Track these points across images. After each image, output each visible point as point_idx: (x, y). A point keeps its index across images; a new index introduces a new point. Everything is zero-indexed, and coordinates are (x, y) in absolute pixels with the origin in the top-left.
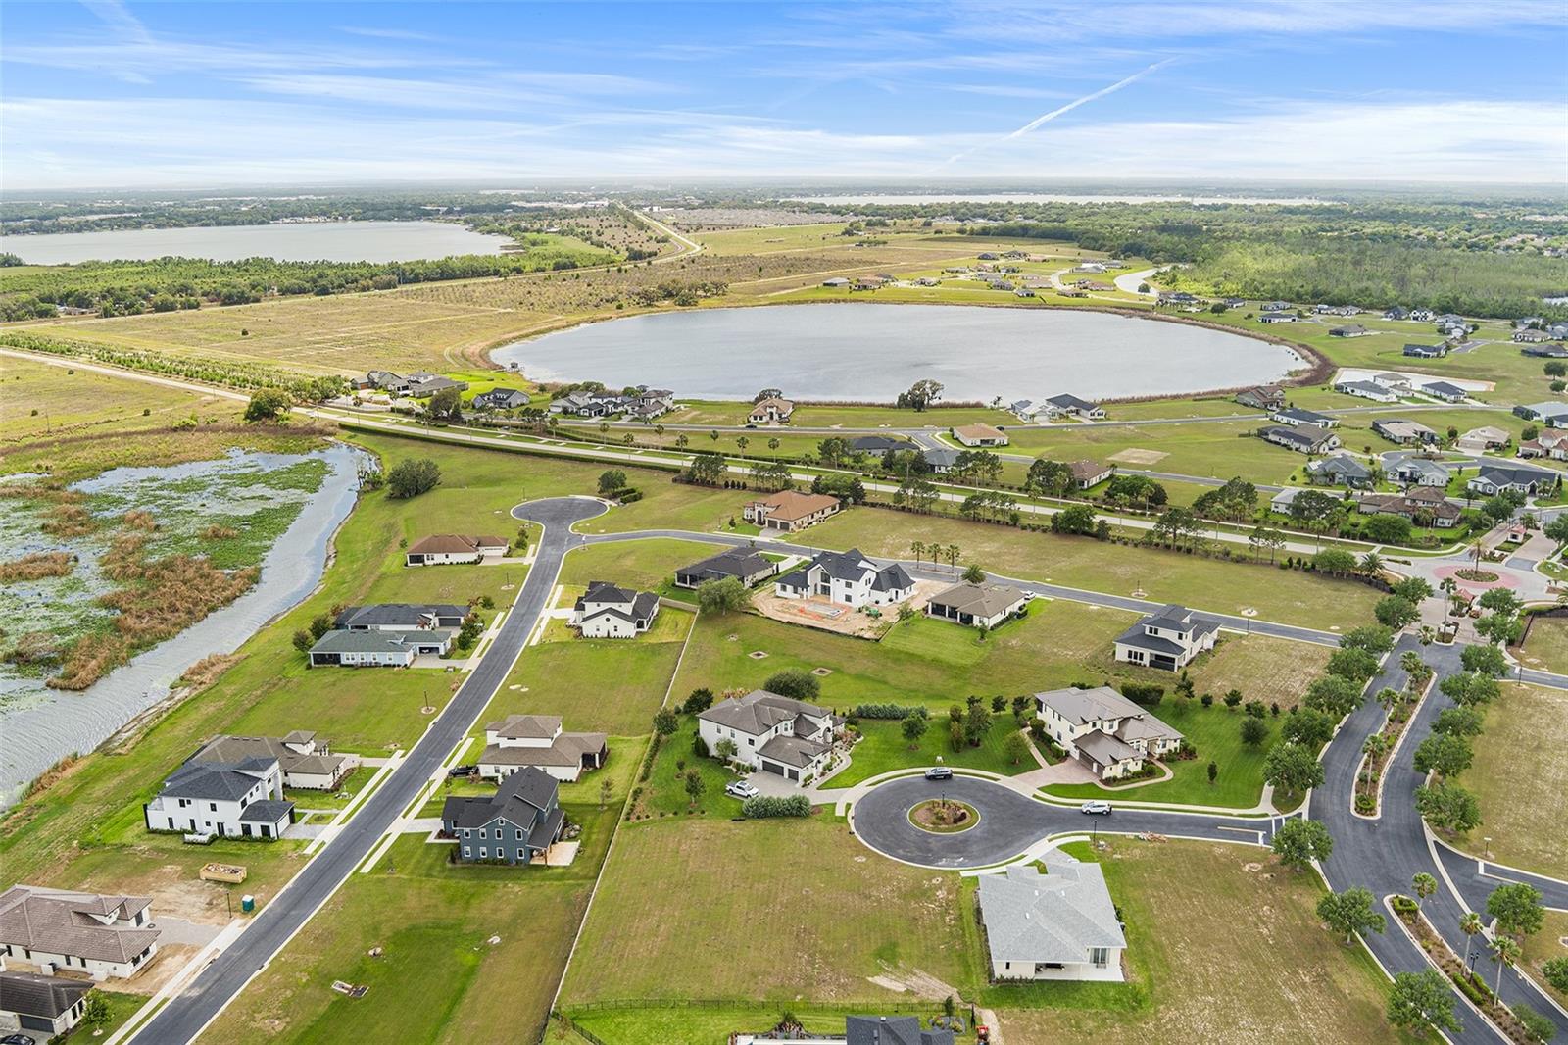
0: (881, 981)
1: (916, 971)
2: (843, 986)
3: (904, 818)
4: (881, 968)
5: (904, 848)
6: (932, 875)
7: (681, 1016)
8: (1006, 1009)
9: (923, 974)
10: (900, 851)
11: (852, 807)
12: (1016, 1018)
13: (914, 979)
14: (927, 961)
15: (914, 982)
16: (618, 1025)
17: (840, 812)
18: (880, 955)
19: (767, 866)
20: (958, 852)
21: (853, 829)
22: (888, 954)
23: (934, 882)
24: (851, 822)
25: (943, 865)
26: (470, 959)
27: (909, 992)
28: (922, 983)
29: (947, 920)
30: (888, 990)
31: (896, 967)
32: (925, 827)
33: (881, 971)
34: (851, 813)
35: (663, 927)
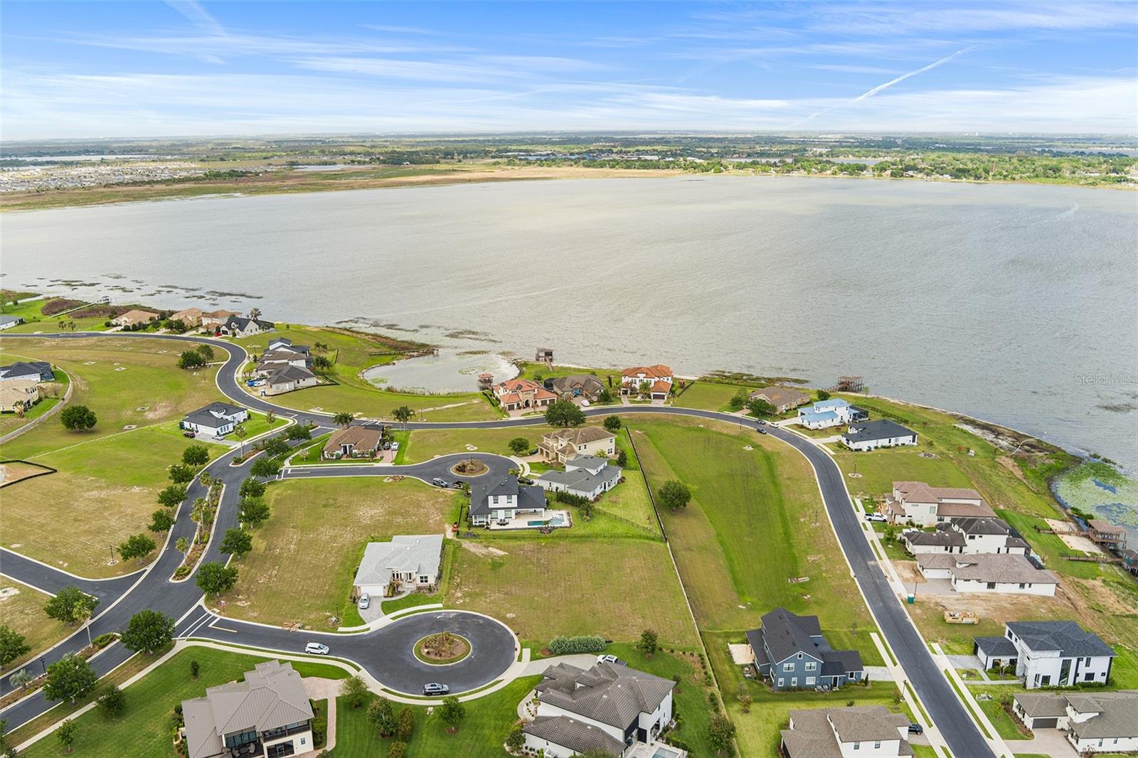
0: (501, 553)
1: (482, 556)
2: (521, 550)
3: (474, 649)
4: (501, 559)
5: (479, 624)
6: (463, 606)
9: (478, 554)
10: (481, 622)
11: (516, 658)
13: (483, 552)
14: (474, 560)
15: (484, 551)
17: (527, 653)
18: (501, 565)
19: (575, 609)
20: (440, 621)
21: (516, 638)
22: (496, 565)
23: (462, 601)
24: (518, 645)
25: (453, 612)
28: (480, 551)
29: (459, 580)
31: (492, 559)
32: (460, 638)
33: (501, 557)
34: (517, 654)
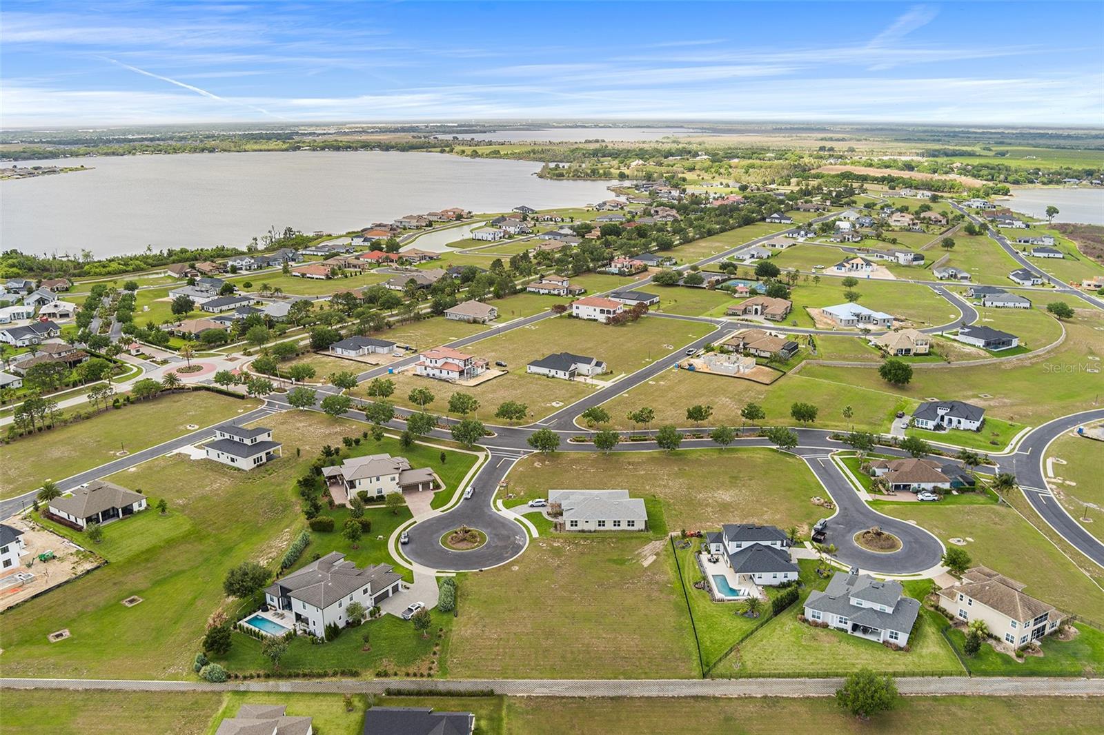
4: (635, 563)
7: (700, 621)
8: (667, 527)
9: (639, 551)
19: (523, 601)
27: (657, 554)
30: (655, 560)
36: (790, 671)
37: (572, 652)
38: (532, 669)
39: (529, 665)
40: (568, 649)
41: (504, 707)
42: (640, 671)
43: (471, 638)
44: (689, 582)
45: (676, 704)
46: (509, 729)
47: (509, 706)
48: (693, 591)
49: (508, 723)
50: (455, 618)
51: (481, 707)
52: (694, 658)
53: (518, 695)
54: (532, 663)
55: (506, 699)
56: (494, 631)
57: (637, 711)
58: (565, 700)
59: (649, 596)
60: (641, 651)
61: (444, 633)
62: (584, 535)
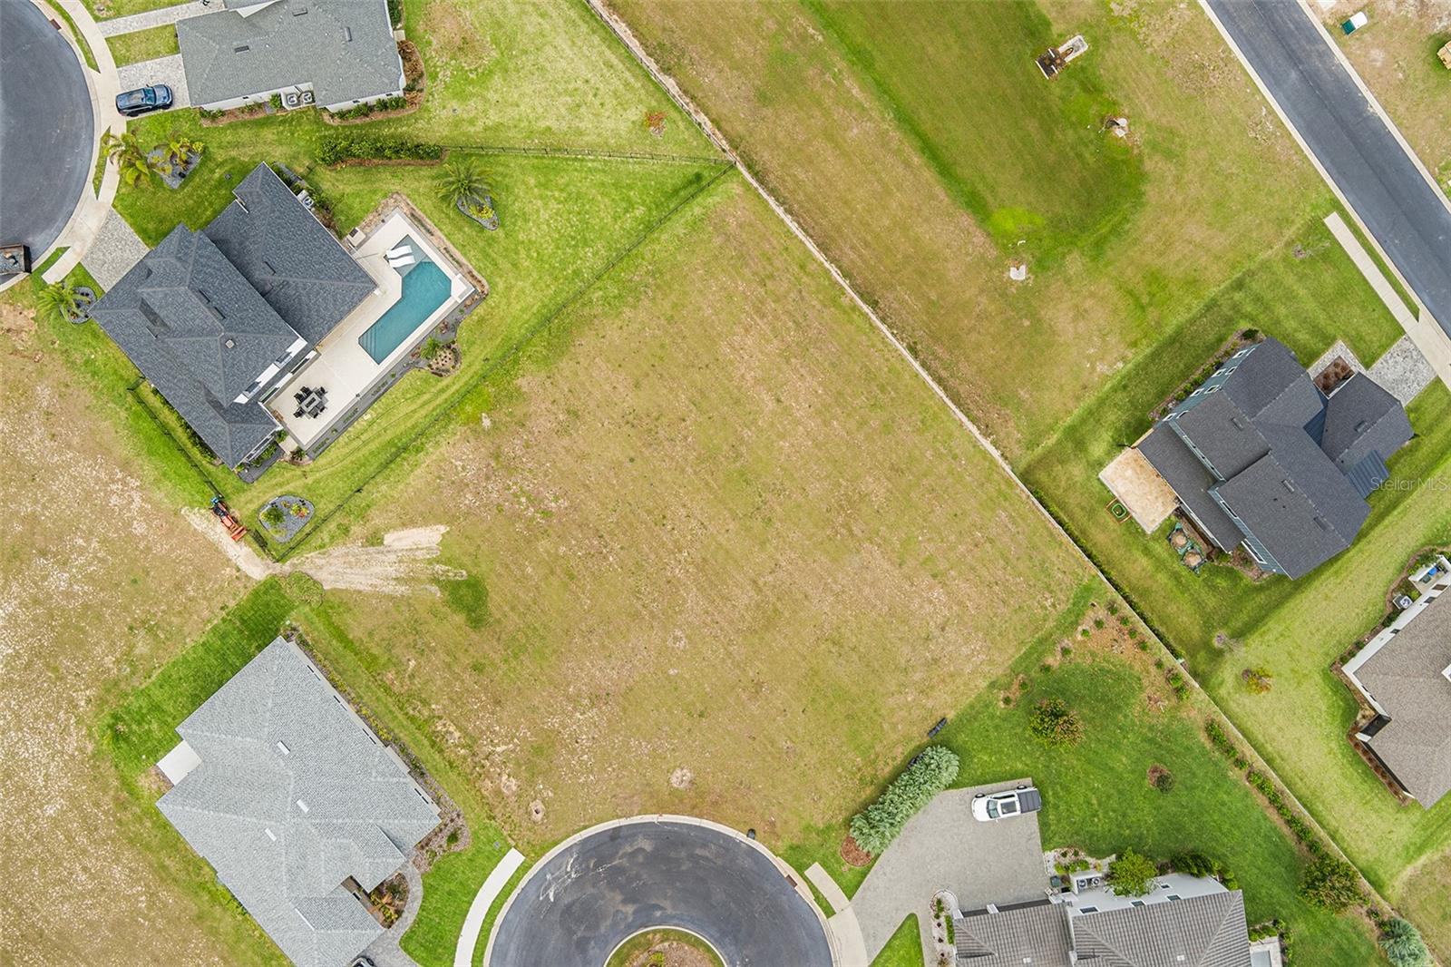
2: (458, 487)
3: (716, 941)
4: (448, 562)
6: (558, 819)
7: (577, 273)
8: (243, 595)
9: (390, 588)
11: (819, 913)
12: (222, 588)
15: (388, 565)
16: (631, 205)
17: (822, 878)
18: (474, 587)
19: (783, 650)
20: (568, 908)
21: (760, 847)
22: (465, 596)
24: (784, 868)
25: (560, 857)
26: (1007, 221)
27: (375, 540)
28: (379, 571)
30: (404, 525)
33: (443, 556)
35: (771, 405)
36: (596, 40)
37: (863, 423)
38: (955, 457)
39: (951, 472)
40: (861, 436)
41: (1039, 451)
42: (805, 279)
43: (977, 629)
44: (442, 391)
45: (801, 197)
46: (1078, 398)
47: (1031, 445)
48: (473, 362)
49: (1069, 412)
50: (951, 715)
51: (1071, 486)
52: (697, 210)
53: (996, 454)
54: (943, 468)
55: (1022, 465)
56: (928, 608)
57: (867, 245)
58: (944, 374)
59: (562, 431)
60: (758, 311)
61: (1007, 688)
62: (425, 753)
